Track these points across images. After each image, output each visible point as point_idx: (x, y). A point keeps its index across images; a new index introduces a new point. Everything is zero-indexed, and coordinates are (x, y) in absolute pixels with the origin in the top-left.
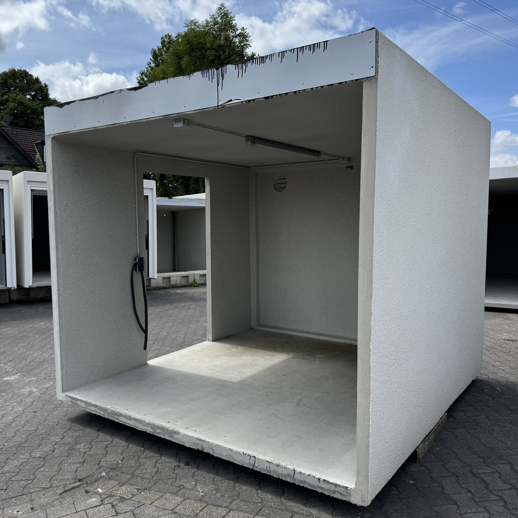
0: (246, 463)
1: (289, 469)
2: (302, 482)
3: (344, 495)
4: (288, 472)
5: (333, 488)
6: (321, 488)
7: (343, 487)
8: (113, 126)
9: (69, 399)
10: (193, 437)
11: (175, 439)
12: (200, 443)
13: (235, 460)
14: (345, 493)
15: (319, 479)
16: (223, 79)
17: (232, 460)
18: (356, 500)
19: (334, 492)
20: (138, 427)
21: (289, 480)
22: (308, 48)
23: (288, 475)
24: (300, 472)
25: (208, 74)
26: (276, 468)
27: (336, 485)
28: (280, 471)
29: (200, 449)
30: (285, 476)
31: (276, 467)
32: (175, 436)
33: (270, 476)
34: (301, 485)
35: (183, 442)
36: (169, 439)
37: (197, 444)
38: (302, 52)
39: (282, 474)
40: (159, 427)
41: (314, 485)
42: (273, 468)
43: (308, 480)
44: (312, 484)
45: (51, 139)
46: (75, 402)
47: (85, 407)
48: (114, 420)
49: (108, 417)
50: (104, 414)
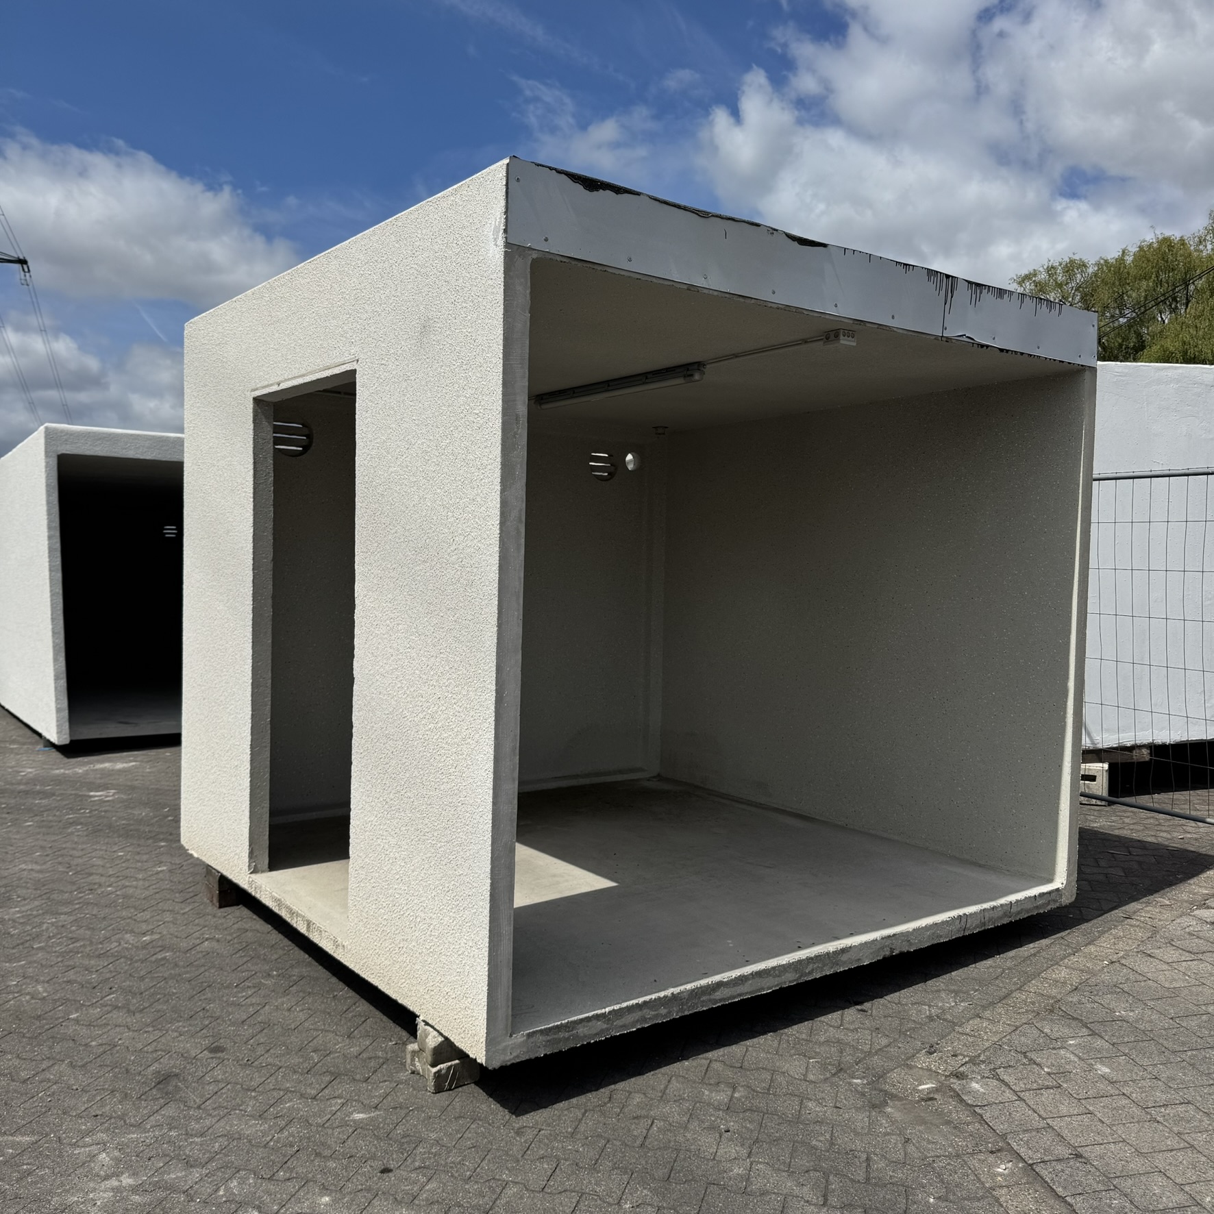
0: (957, 930)
1: (1005, 905)
2: (1019, 912)
3: (1057, 901)
4: (1005, 908)
5: (1047, 899)
6: (1037, 907)
7: (1055, 891)
9: (541, 1038)
10: (876, 939)
11: (845, 964)
12: (887, 942)
13: (941, 936)
14: (1058, 897)
15: (1035, 896)
16: (952, 297)
17: (936, 941)
18: (1066, 899)
20: (763, 989)
21: (1006, 921)
23: (1005, 915)
24: (1017, 900)
25: (935, 279)
26: (991, 915)
27: (1050, 893)
28: (996, 915)
29: (888, 953)
30: (1001, 918)
31: (992, 912)
32: (844, 958)
33: (984, 931)
34: (1018, 918)
37: (883, 949)
38: (1040, 305)
39: (998, 918)
40: (809, 960)
41: (1030, 909)
42: (987, 917)
45: (529, 261)
46: (567, 1035)
47: (602, 1031)
48: (700, 1009)
49: (680, 1014)
50: (669, 1012)
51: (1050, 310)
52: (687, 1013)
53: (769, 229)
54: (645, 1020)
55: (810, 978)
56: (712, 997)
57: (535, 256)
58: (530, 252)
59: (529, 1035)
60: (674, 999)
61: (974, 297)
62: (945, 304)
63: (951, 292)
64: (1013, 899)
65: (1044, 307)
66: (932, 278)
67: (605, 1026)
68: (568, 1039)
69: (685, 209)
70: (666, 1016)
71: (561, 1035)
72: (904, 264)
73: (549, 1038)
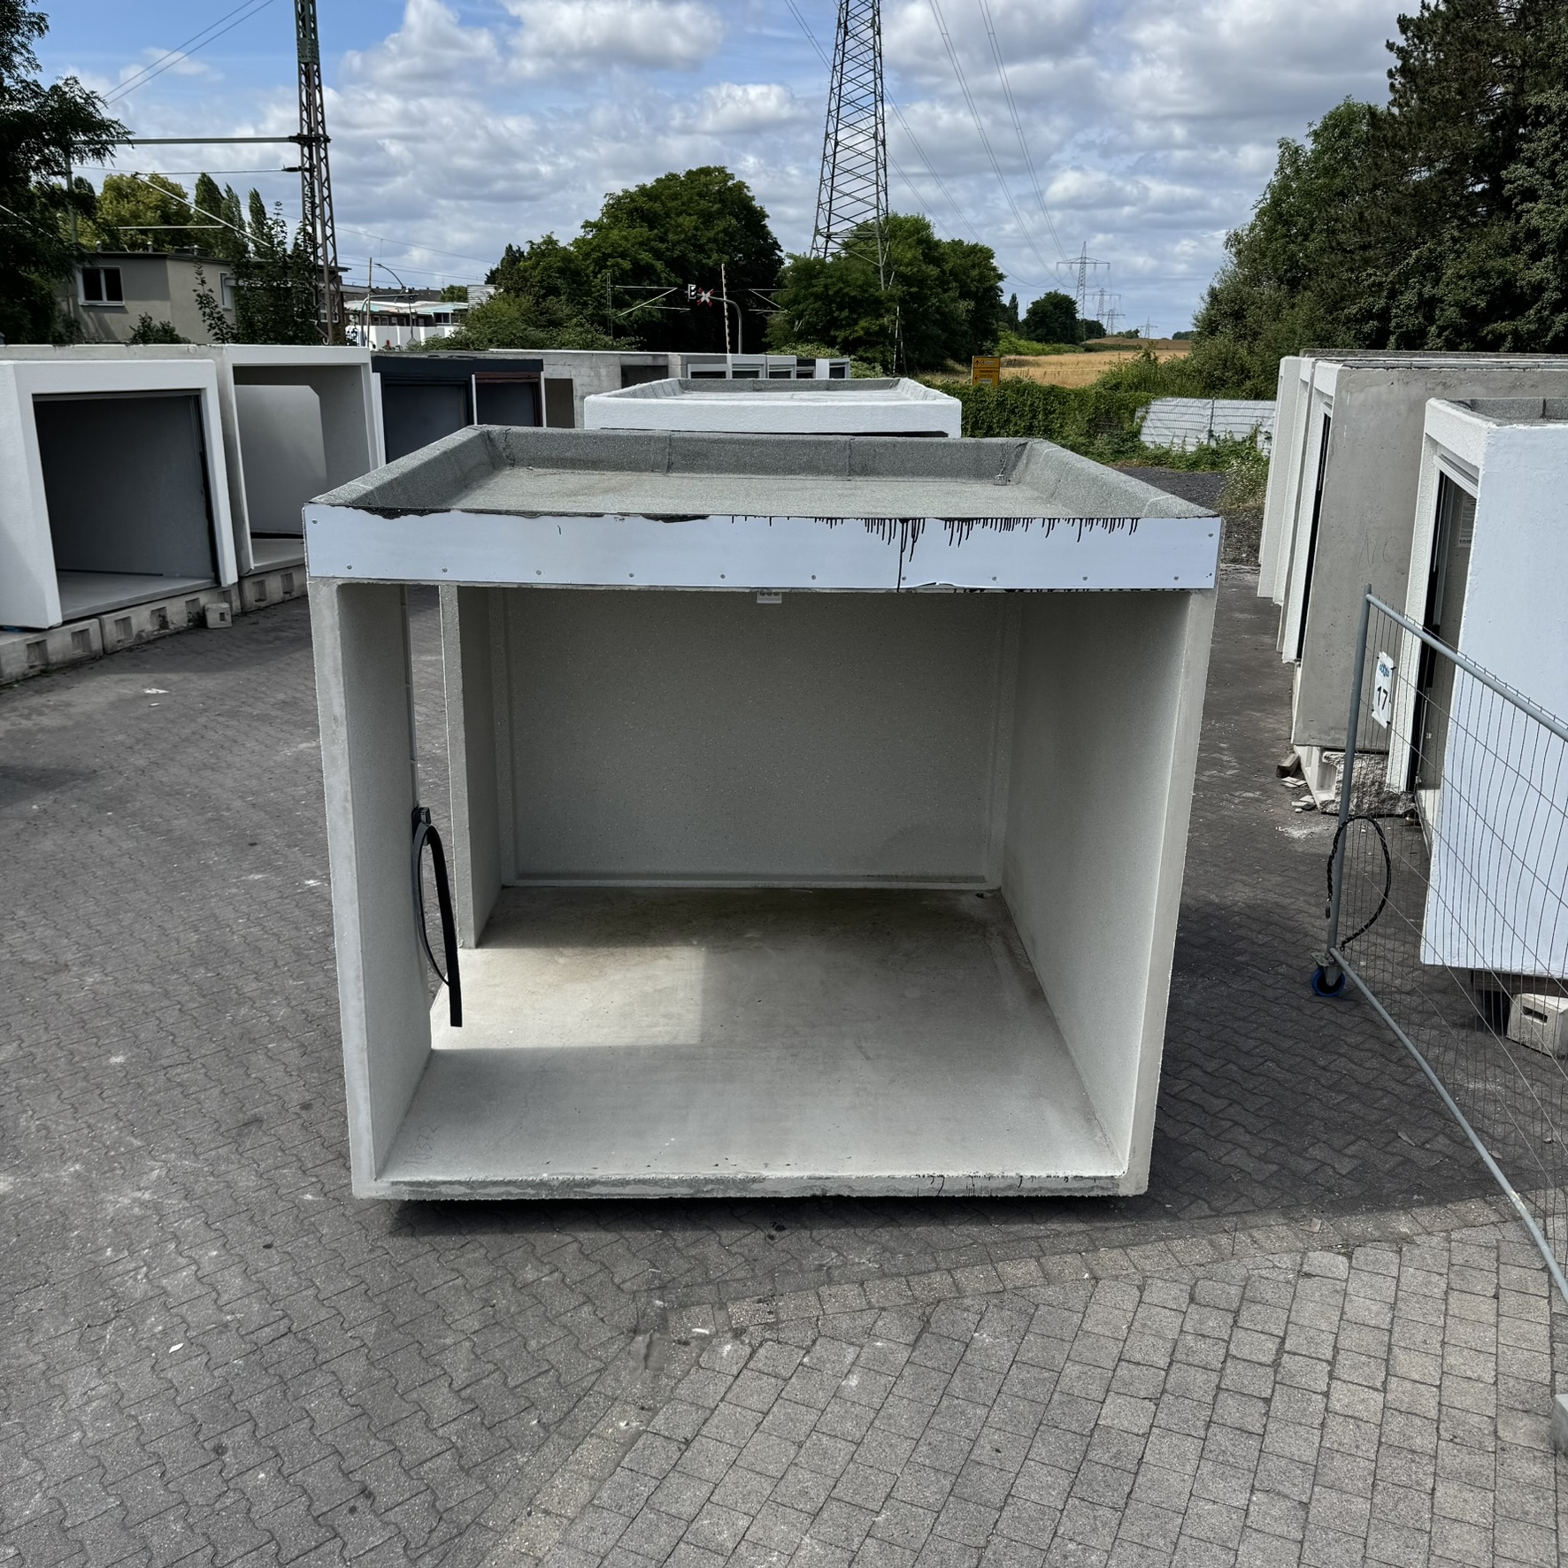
0: (926, 1190)
1: (1012, 1177)
2: (1035, 1190)
3: (1108, 1189)
4: (1009, 1182)
5: (1091, 1183)
6: (1069, 1190)
7: (1107, 1178)
8: (588, 588)
9: (405, 1187)
10: (802, 1178)
11: (756, 1192)
12: (818, 1183)
13: (901, 1191)
14: (1110, 1186)
15: (1066, 1178)
16: (914, 542)
17: (892, 1194)
18: (1127, 1190)
19: (1093, 1189)
21: (1011, 1194)
22: (1101, 522)
23: (1010, 1187)
24: (1032, 1177)
25: (881, 527)
26: (986, 1183)
27: (1095, 1179)
28: (993, 1184)
29: (818, 1193)
30: (1003, 1190)
31: (987, 1181)
32: (756, 1186)
33: (974, 1198)
34: (1034, 1194)
35: (776, 1192)
36: (738, 1195)
37: (811, 1188)
38: (1089, 526)
39: (998, 1189)
40: (707, 1181)
41: (1056, 1189)
42: (979, 1184)
43: (1048, 1185)
44: (1053, 1188)
45: (335, 588)
46: (430, 1190)
47: (466, 1194)
48: (572, 1197)
49: (549, 1197)
50: (538, 1194)
51: (1112, 529)
52: (557, 1197)
53: (616, 516)
54: (511, 1194)
55: (708, 1196)
56: (587, 1190)
57: (340, 583)
58: (336, 581)
59: (394, 1184)
60: (543, 1184)
61: (956, 535)
62: (902, 551)
63: (913, 537)
64: (1027, 1173)
65: (1098, 527)
66: (875, 528)
67: (468, 1191)
68: (431, 1193)
69: (508, 513)
70: (534, 1195)
71: (424, 1189)
72: (828, 519)
73: (412, 1189)
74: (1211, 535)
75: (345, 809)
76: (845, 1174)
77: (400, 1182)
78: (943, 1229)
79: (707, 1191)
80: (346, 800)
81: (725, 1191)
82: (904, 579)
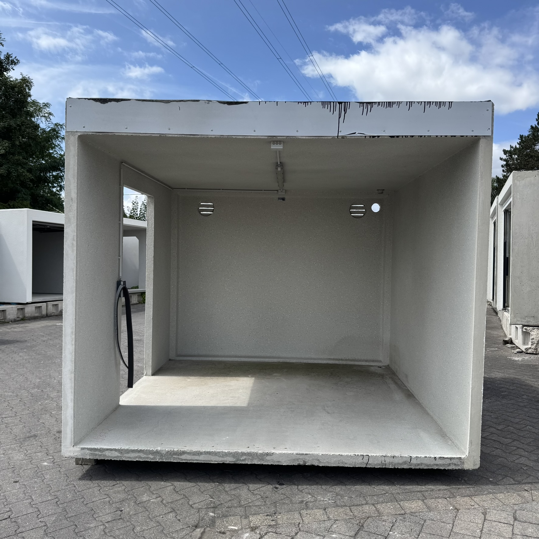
0: (359, 463)
1: (406, 457)
2: (418, 465)
3: (458, 465)
4: (404, 460)
5: (448, 462)
6: (437, 465)
7: (457, 458)
8: (192, 136)
9: (88, 452)
10: (293, 454)
11: (268, 461)
12: (301, 457)
13: (346, 463)
14: (459, 463)
15: (435, 458)
16: (345, 113)
17: (341, 465)
18: (468, 466)
19: (450, 465)
20: (212, 461)
21: (405, 467)
22: (434, 104)
23: (405, 463)
24: (417, 457)
25: (329, 106)
26: (392, 460)
27: (451, 459)
28: (396, 461)
29: (302, 463)
30: (401, 464)
31: (392, 459)
32: (268, 458)
33: (385, 469)
34: (418, 467)
35: (279, 462)
36: (259, 463)
37: (298, 460)
38: (429, 105)
39: (398, 463)
40: (243, 454)
41: (430, 465)
42: (388, 460)
43: (426, 462)
44: (429, 463)
45: (77, 137)
46: (100, 453)
47: (118, 457)
48: (172, 461)
49: (161, 460)
50: (155, 458)
51: (440, 107)
52: (164, 460)
53: (206, 101)
54: (141, 458)
55: (243, 463)
56: (180, 457)
57: (79, 134)
58: (77, 133)
59: (82, 449)
60: (157, 452)
61: (365, 110)
62: (339, 118)
63: (345, 111)
64: (414, 456)
65: (433, 106)
66: (326, 106)
67: (119, 455)
68: (101, 455)
69: (156, 101)
70: (152, 459)
71: (97, 453)
72: (304, 102)
73: (91, 452)
74: (488, 110)
75: (73, 244)
76: (316, 453)
77: (85, 448)
78: (369, 487)
79: (243, 460)
80: (74, 240)
81: (252, 460)
82: (340, 132)
